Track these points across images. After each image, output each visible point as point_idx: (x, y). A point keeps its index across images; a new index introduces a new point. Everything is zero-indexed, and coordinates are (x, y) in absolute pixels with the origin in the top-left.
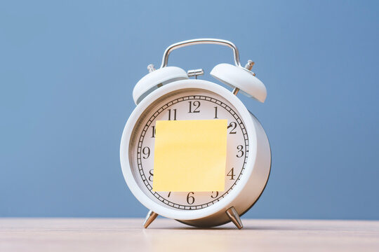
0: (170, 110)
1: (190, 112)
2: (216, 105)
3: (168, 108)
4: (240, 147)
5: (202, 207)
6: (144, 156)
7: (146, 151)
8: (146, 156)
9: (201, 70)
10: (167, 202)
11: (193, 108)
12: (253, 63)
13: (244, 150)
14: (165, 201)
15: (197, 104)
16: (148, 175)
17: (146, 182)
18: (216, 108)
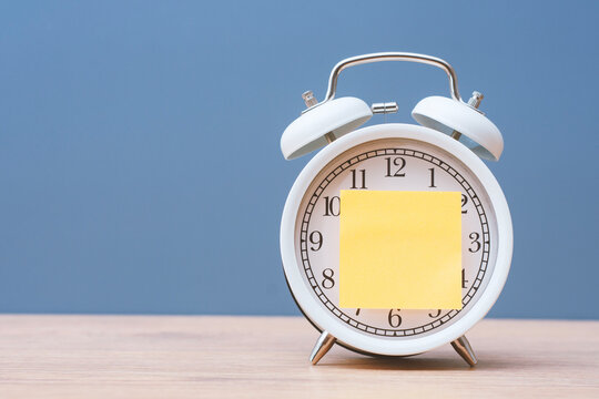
0: (354, 171)
1: (389, 175)
2: (433, 166)
3: (352, 168)
4: (474, 236)
5: (414, 332)
6: (312, 245)
7: (316, 238)
8: (316, 247)
9: (394, 104)
10: (355, 324)
11: (394, 170)
12: (482, 97)
13: (480, 240)
14: (351, 322)
15: (400, 162)
16: (320, 279)
17: (317, 289)
18: (432, 170)
